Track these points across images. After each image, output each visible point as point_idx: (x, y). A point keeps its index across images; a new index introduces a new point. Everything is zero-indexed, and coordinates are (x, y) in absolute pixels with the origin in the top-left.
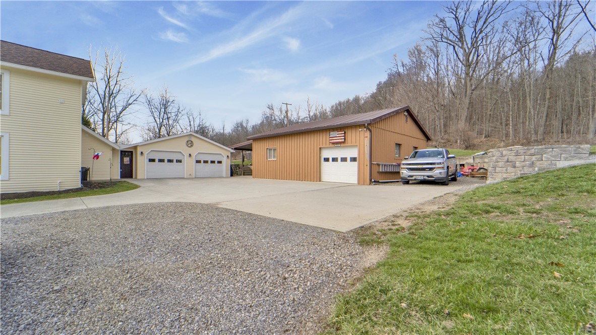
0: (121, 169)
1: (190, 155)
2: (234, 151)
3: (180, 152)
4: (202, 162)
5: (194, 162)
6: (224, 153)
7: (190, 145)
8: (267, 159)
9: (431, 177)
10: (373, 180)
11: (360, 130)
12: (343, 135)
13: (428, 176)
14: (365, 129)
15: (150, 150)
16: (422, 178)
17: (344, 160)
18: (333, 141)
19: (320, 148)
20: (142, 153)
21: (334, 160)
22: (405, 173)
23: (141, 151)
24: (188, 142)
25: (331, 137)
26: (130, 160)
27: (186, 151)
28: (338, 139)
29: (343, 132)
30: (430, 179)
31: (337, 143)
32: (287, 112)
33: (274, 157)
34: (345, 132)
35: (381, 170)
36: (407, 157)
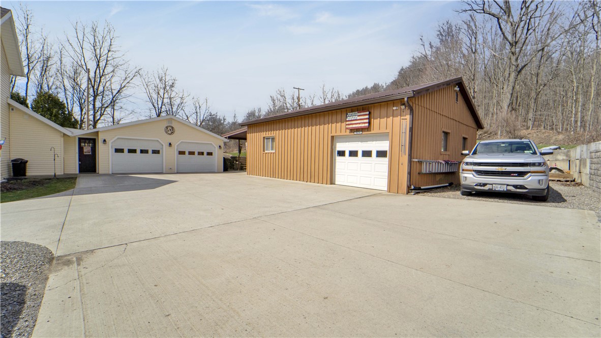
0: (79, 161)
1: (170, 144)
2: (227, 140)
3: (158, 140)
4: (187, 153)
5: (176, 153)
6: (214, 142)
7: (170, 132)
8: (264, 151)
9: (522, 187)
10: (412, 187)
11: (394, 108)
12: (367, 117)
13: (516, 187)
14: (403, 107)
15: (117, 137)
16: (504, 188)
17: (367, 154)
18: (351, 126)
19: (333, 137)
20: (105, 141)
21: (353, 154)
22: (469, 178)
23: (104, 138)
24: (167, 127)
25: (348, 121)
26: (92, 150)
27: (165, 139)
28: (359, 123)
29: (368, 113)
30: (518, 190)
31: (357, 130)
32: (298, 99)
33: (272, 149)
34: (370, 113)
35: (424, 171)
36: (467, 152)
